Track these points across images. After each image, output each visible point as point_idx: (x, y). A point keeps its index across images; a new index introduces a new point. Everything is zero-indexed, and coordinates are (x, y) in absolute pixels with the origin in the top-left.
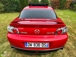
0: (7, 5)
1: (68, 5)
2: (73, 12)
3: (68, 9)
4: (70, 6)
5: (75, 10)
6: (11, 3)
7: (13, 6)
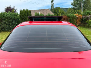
0: (5, 23)
1: (78, 21)
2: (86, 28)
3: (78, 26)
4: (81, 22)
5: (88, 27)
6: (10, 20)
7: (12, 24)
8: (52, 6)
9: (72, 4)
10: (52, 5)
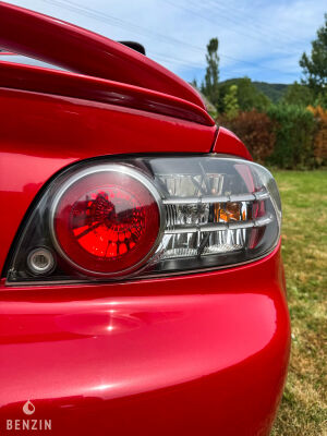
1: (322, 143)
8: (213, 69)
9: (304, 62)
10: (211, 62)
